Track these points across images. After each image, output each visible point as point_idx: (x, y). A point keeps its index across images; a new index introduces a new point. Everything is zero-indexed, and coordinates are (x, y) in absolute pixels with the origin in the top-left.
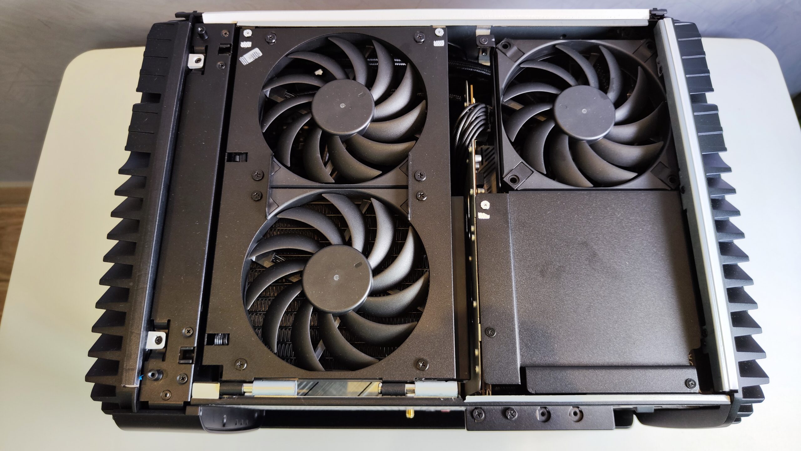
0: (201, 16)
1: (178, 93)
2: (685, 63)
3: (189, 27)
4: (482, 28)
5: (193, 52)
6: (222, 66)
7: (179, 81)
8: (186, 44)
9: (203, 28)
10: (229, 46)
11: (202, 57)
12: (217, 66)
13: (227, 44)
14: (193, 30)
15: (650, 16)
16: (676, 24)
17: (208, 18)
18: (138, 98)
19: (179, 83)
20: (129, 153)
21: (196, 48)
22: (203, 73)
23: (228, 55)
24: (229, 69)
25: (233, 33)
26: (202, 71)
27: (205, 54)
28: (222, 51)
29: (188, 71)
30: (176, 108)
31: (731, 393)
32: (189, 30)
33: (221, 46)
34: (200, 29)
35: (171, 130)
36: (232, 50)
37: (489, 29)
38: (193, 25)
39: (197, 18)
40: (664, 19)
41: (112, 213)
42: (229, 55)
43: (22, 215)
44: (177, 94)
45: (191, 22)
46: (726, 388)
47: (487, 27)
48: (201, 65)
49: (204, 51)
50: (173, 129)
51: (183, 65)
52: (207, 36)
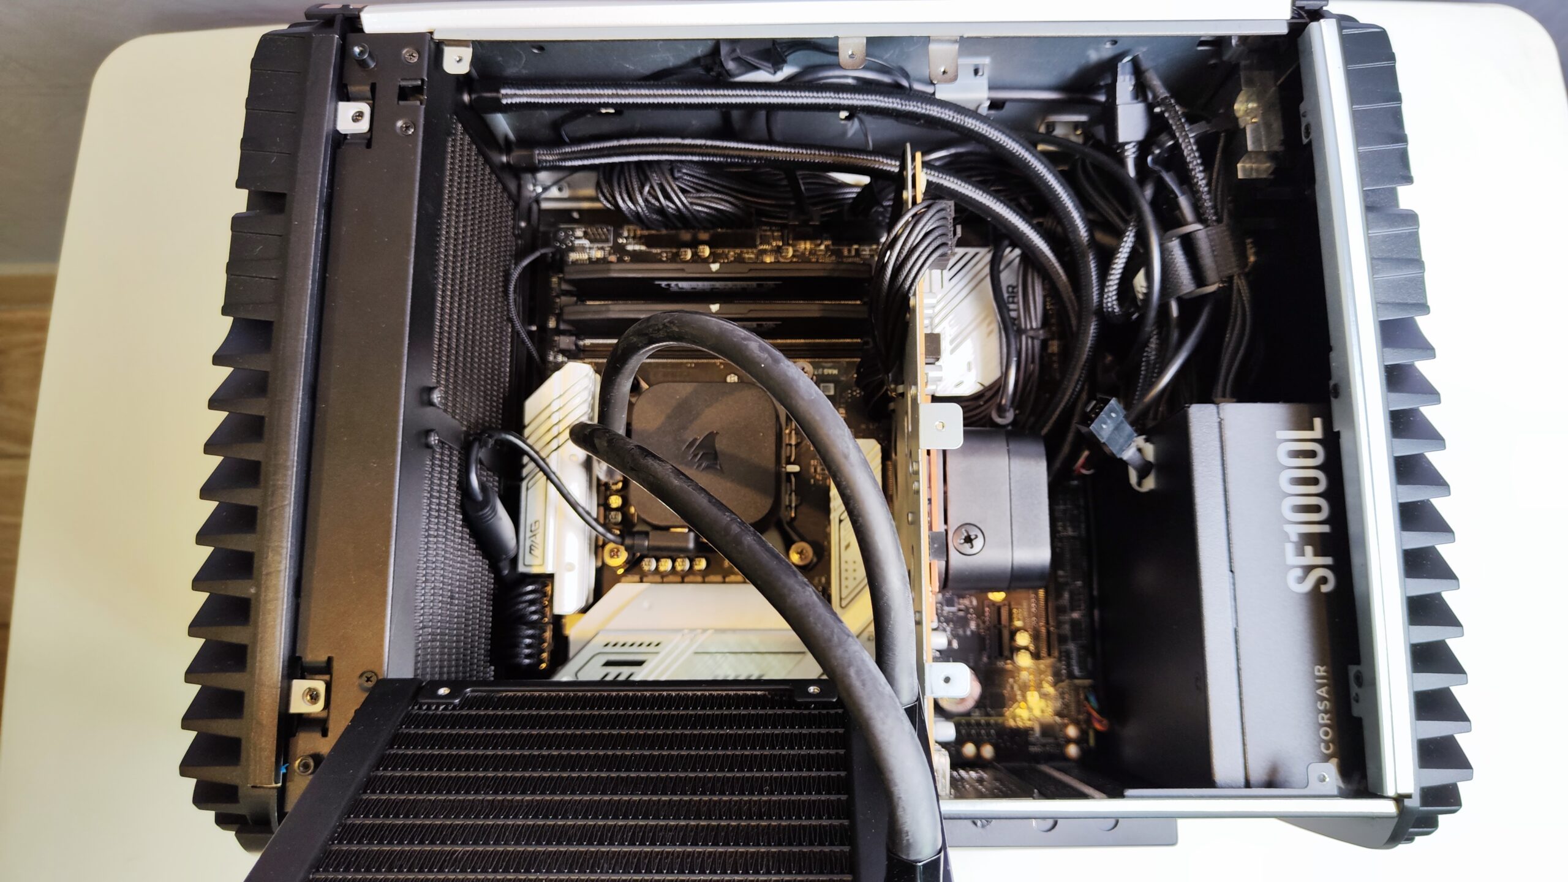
0: (359, 17)
1: (321, 191)
2: (1358, 119)
3: (335, 45)
4: (940, 41)
5: (347, 98)
6: (407, 128)
7: (321, 167)
8: (330, 83)
9: (363, 47)
10: (419, 82)
11: (365, 108)
12: (398, 131)
13: (416, 79)
14: (344, 51)
15: (1293, 11)
16: (1345, 32)
17: (374, 21)
18: (239, 201)
19: (321, 171)
20: (229, 320)
21: (352, 89)
22: (369, 145)
23: (418, 103)
24: (421, 134)
25: (426, 56)
26: (367, 140)
27: (371, 102)
28: (404, 94)
29: (339, 140)
30: (318, 224)
31: (1399, 799)
32: (334, 52)
33: (403, 83)
34: (357, 50)
35: (311, 273)
36: (425, 92)
37: (956, 41)
38: (343, 38)
39: (351, 23)
40: (1322, 21)
41: (206, 445)
42: (421, 104)
43: (42, 326)
44: (318, 196)
45: (338, 32)
46: (1390, 791)
47: (953, 39)
48: (363, 126)
49: (369, 94)
50: (314, 270)
51: (327, 128)
52: (374, 61)
